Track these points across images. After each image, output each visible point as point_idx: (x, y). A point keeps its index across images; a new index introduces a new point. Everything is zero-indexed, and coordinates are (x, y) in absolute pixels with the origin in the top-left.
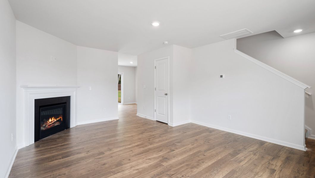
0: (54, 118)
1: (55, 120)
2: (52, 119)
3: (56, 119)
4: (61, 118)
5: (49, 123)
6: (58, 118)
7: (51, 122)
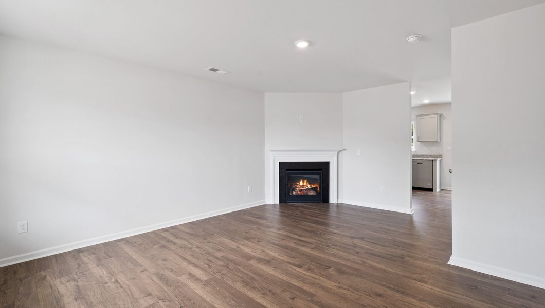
0: (307, 182)
1: (309, 186)
2: (303, 182)
3: (310, 184)
4: (318, 187)
5: (299, 186)
6: (313, 185)
7: (303, 186)
